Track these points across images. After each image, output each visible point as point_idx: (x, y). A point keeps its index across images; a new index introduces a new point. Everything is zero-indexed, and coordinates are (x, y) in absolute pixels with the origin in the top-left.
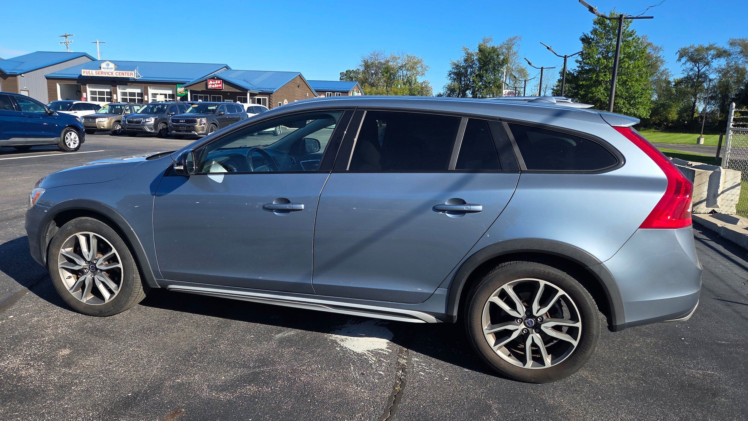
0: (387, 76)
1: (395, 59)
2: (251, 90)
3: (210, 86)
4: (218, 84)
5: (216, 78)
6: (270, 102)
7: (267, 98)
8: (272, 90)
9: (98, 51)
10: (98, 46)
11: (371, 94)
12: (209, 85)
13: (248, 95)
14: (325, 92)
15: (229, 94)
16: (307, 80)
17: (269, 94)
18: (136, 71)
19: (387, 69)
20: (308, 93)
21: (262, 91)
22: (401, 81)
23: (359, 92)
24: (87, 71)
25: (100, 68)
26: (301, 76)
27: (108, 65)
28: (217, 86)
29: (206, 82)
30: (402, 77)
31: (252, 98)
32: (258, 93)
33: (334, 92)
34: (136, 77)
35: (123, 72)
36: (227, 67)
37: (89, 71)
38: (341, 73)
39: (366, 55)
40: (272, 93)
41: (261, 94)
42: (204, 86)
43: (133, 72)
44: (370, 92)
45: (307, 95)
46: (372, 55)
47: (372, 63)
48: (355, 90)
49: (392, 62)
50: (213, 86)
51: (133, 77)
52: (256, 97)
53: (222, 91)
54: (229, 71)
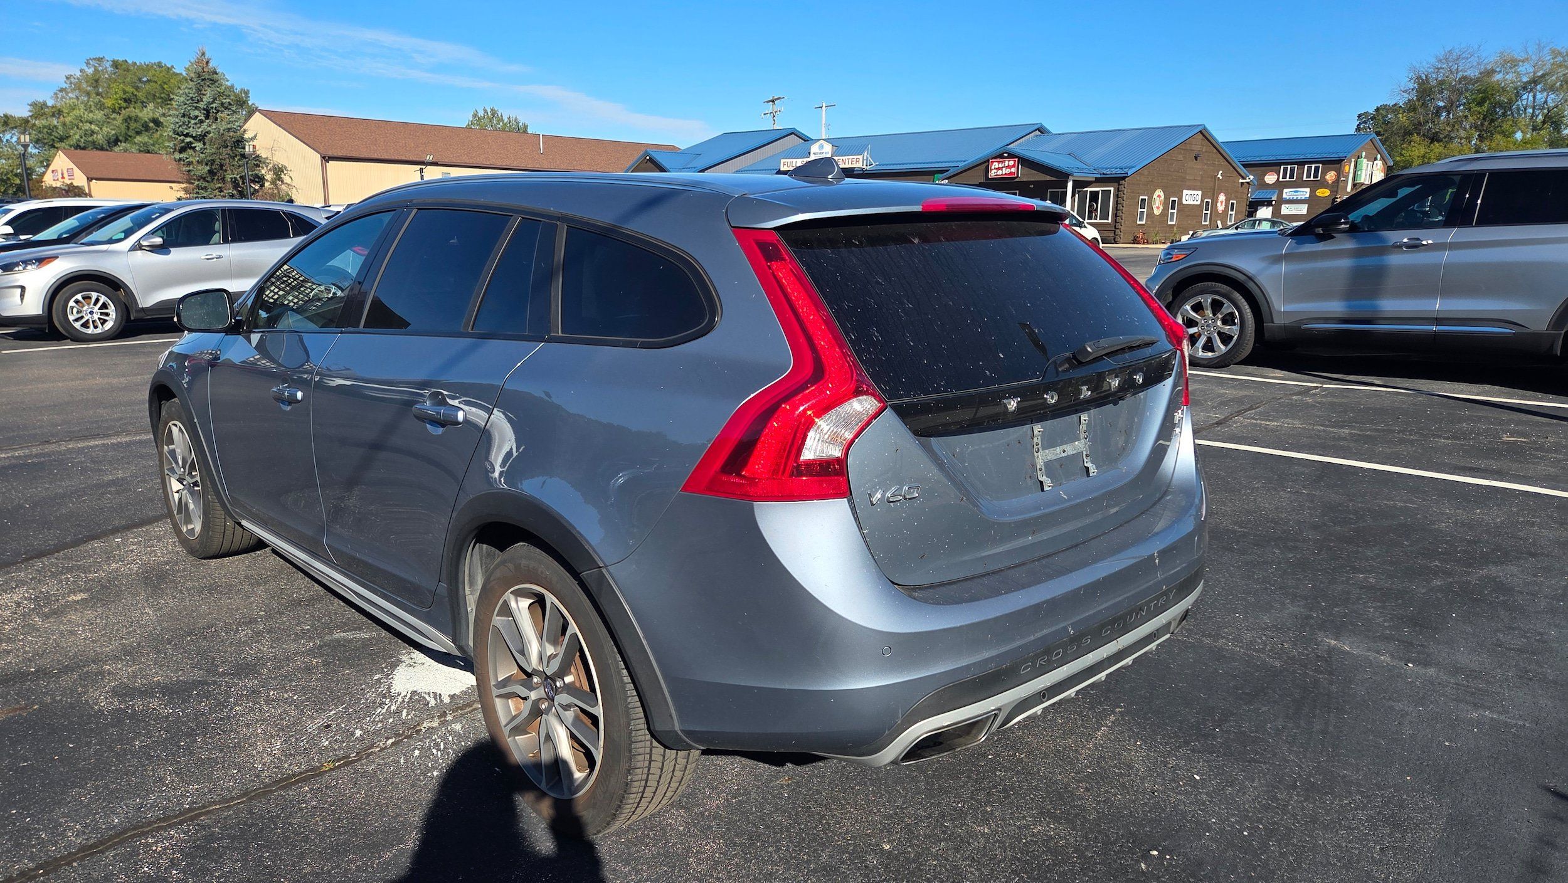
0: (1479, 113)
1: (1513, 63)
2: (1075, 174)
3: (993, 171)
4: (1009, 167)
5: (1006, 155)
6: (1118, 197)
7: (1112, 189)
8: (1126, 170)
9: (824, 122)
10: (824, 113)
11: (1426, 160)
12: (991, 170)
13: (1070, 185)
14: (1280, 164)
15: (1032, 186)
16: (1220, 140)
17: (1116, 180)
18: (866, 154)
19: (1485, 92)
20: (1221, 172)
21: (1104, 174)
22: (1524, 120)
23: (1376, 159)
24: (789, 160)
25: (810, 153)
26: (1205, 134)
27: (822, 147)
28: (1007, 172)
29: (985, 163)
30: (1531, 111)
31: (1079, 192)
32: (1094, 179)
33: (1301, 164)
34: (864, 167)
35: (844, 158)
36: (1041, 130)
37: (791, 160)
38: (1359, 116)
39: (1425, 64)
40: (1124, 178)
41: (1100, 181)
42: (982, 173)
43: (861, 157)
44: (1424, 156)
45: (1219, 176)
46: (1441, 60)
47: (1441, 83)
48: (1364, 154)
49: (1501, 74)
50: (1000, 172)
51: (860, 165)
52: (1089, 189)
53: (1017, 180)
54: (1045, 137)
